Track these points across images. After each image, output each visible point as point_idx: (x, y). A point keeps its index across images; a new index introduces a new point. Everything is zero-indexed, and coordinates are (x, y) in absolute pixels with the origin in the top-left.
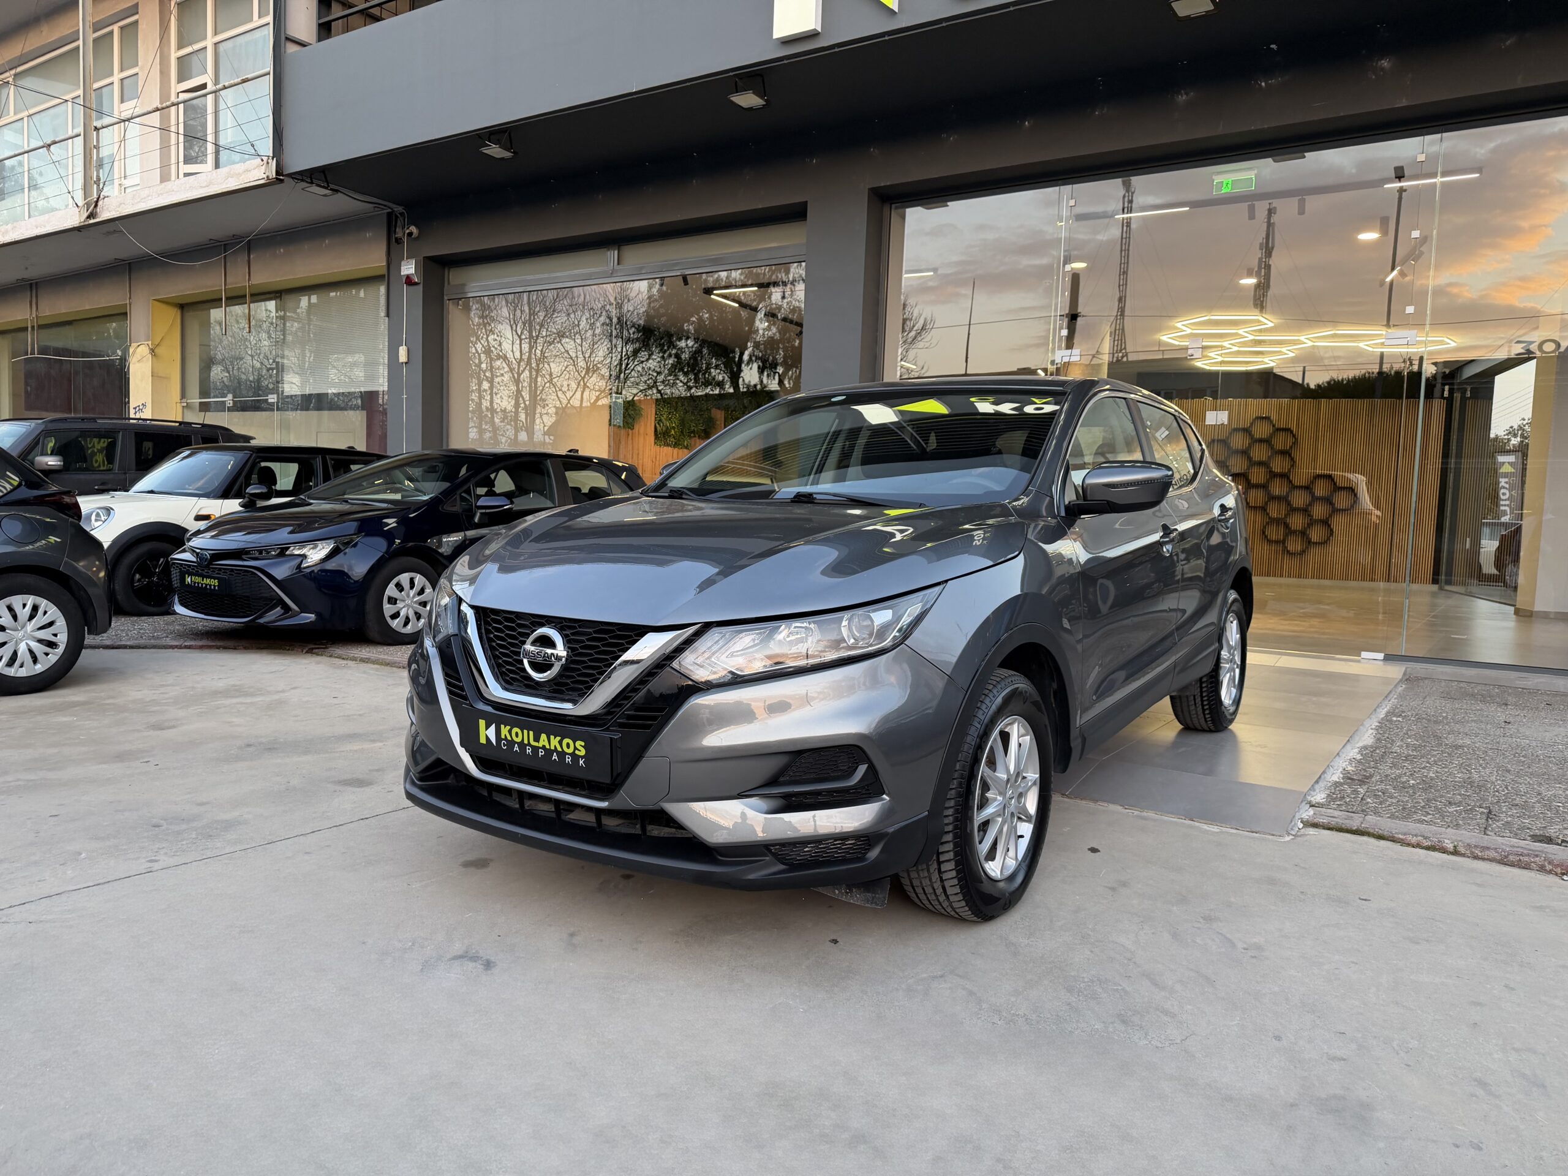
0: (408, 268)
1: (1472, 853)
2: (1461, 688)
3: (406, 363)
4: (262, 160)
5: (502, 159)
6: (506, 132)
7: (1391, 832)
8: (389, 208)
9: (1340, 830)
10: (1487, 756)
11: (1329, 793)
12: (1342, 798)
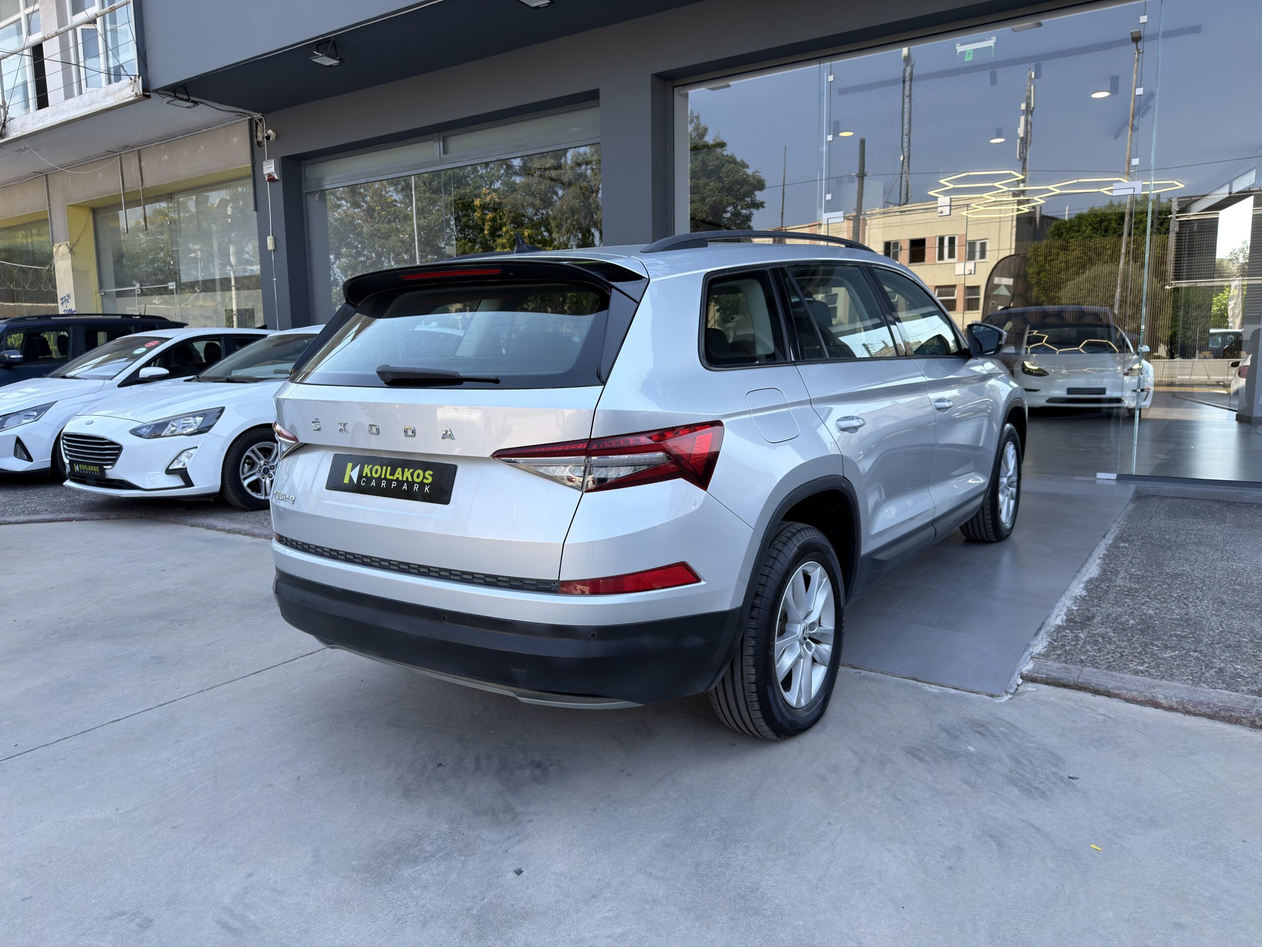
0: (269, 168)
2: (1184, 505)
3: (274, 250)
4: (131, 79)
5: (331, 66)
6: (330, 42)
9: (1058, 684)
10: (1204, 585)
11: (1051, 640)
12: (1064, 645)
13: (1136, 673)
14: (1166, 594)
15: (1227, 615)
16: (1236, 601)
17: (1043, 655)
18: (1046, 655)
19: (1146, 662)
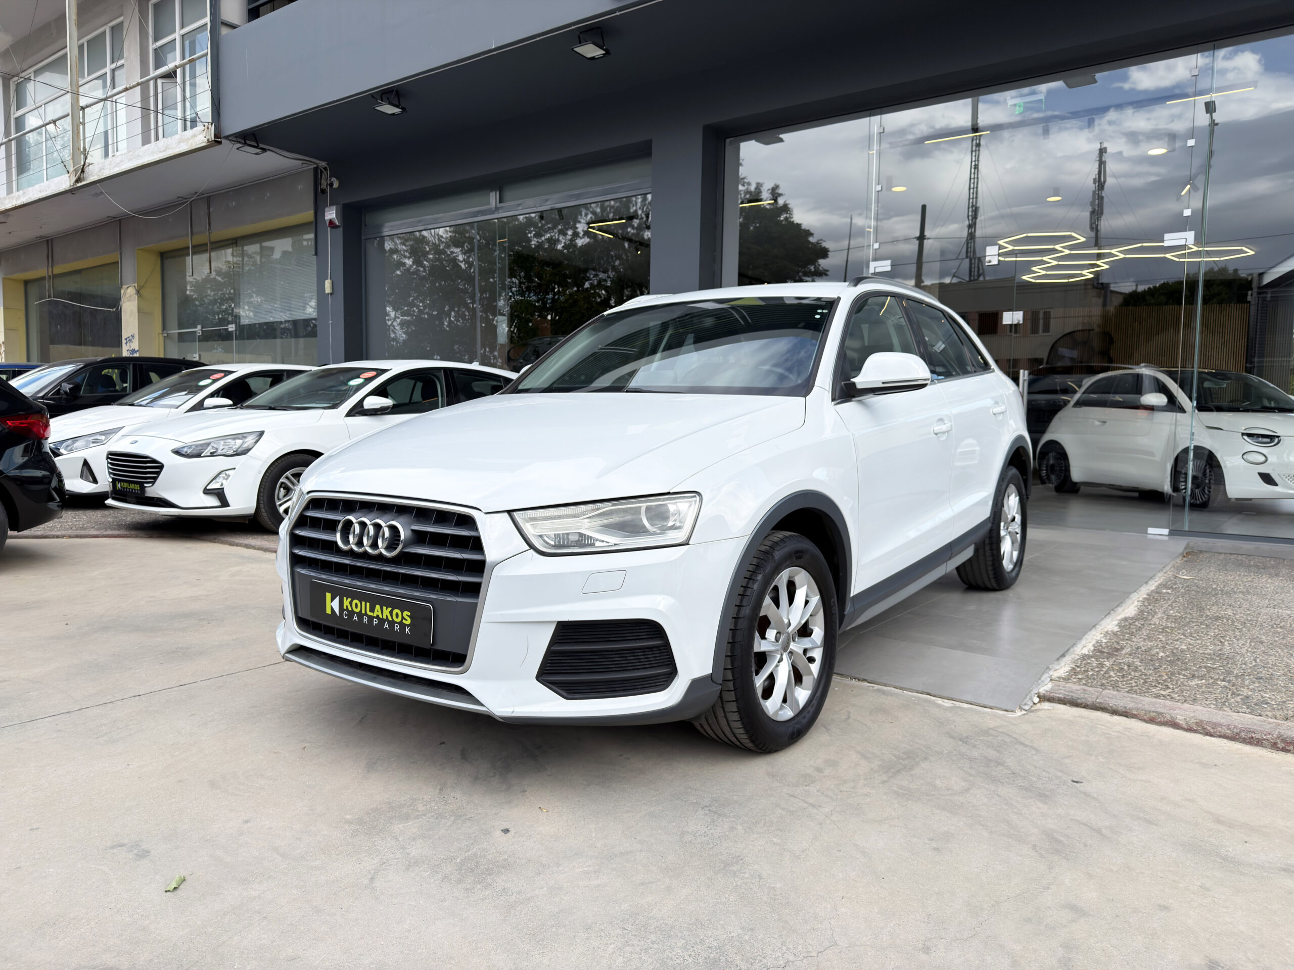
0: (331, 214)
3: (331, 294)
4: (204, 126)
5: (393, 114)
6: (393, 91)
7: (1125, 708)
8: (314, 163)
9: (1074, 703)
10: (1244, 627)
11: (1074, 666)
12: (1087, 671)
13: (1158, 696)
14: (1202, 633)
15: (1264, 652)
16: (1275, 641)
17: (1063, 679)
18: (1067, 679)
19: (1170, 688)
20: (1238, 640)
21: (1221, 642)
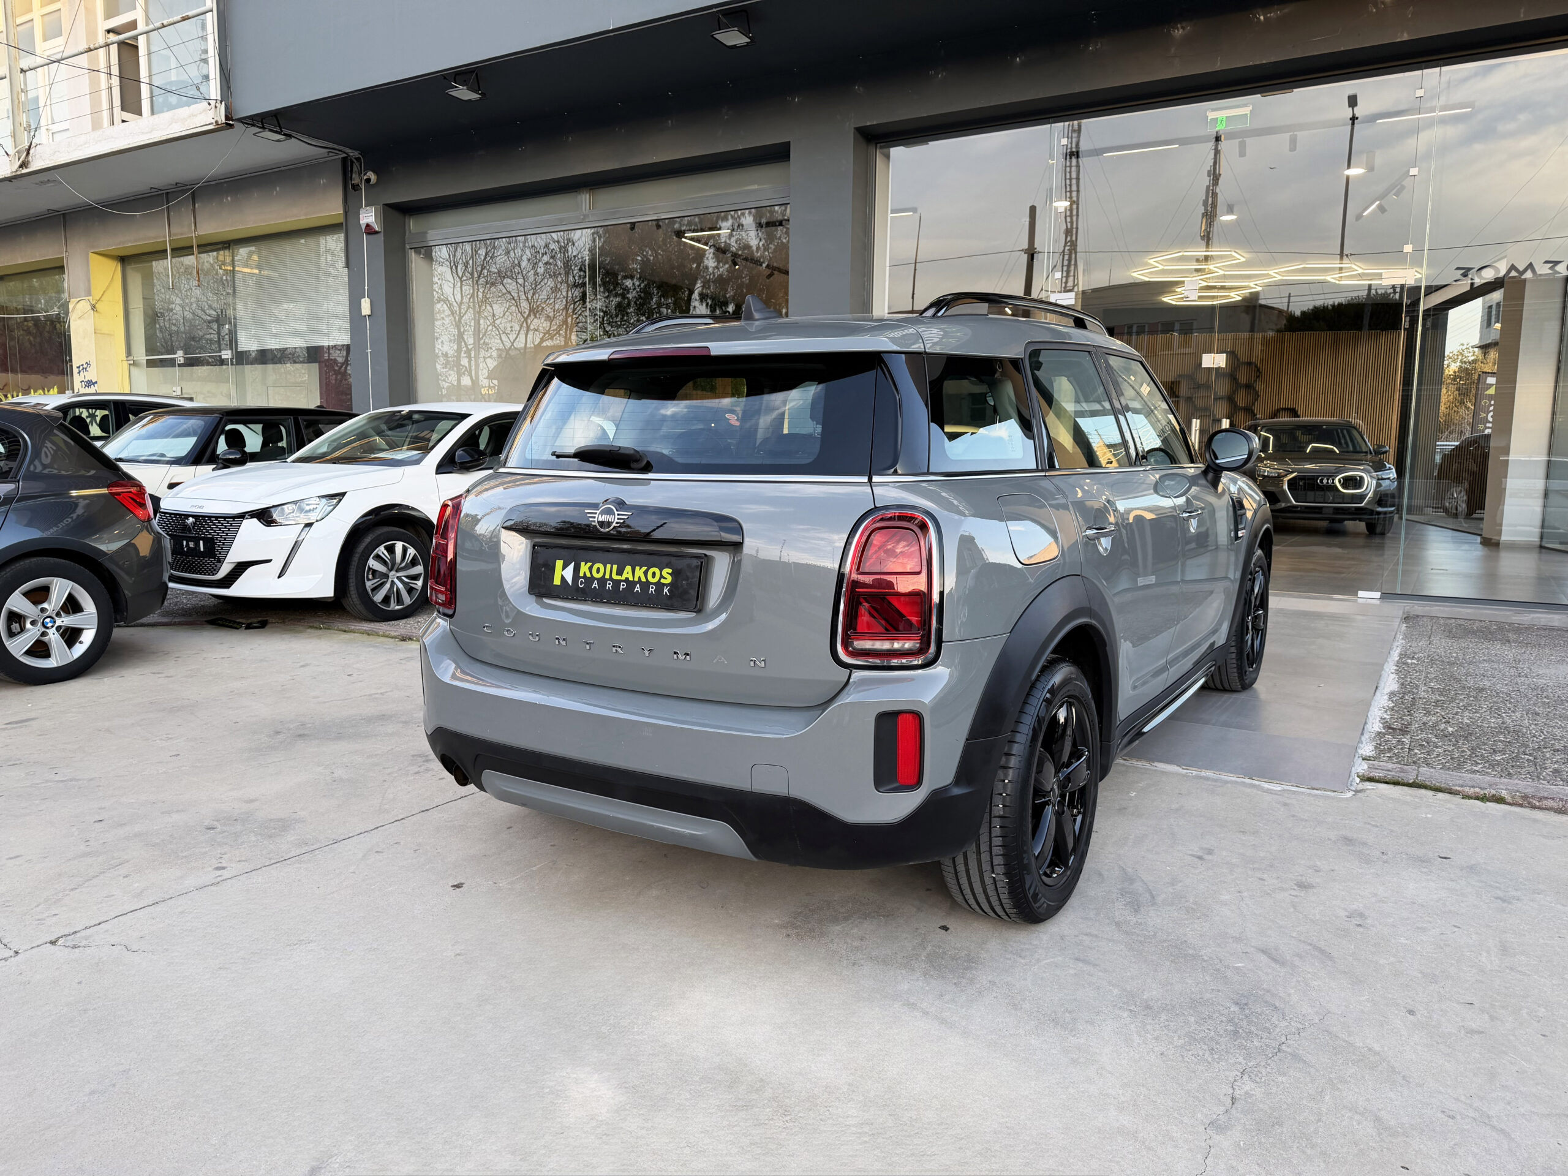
0: (368, 216)
1: (1529, 803)
3: (369, 316)
4: (209, 104)
5: (470, 101)
6: (474, 72)
7: (1448, 784)
8: (345, 153)
9: (1396, 783)
10: (1512, 698)
11: (1376, 744)
12: (1390, 750)
13: (1473, 772)
14: (1475, 705)
15: (1545, 724)
16: (1549, 712)
17: (1373, 757)
18: (1375, 758)
19: (1479, 764)
20: (1513, 712)
21: (1499, 715)
